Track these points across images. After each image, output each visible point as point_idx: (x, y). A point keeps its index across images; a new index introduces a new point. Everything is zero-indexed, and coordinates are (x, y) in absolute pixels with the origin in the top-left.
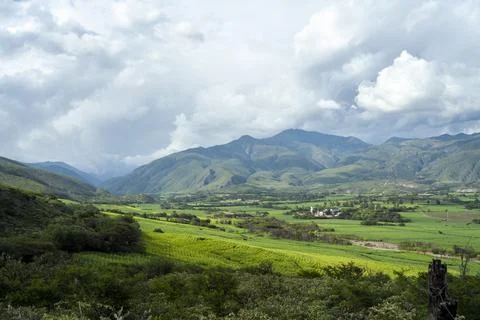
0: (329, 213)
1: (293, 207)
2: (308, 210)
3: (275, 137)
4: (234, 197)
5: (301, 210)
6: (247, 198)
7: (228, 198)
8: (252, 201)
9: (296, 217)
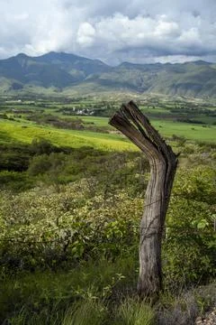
0: (86, 112)
1: (60, 107)
2: (71, 109)
3: (43, 56)
4: (16, 98)
5: (66, 109)
6: (26, 100)
7: (11, 99)
8: (29, 102)
9: (65, 114)
